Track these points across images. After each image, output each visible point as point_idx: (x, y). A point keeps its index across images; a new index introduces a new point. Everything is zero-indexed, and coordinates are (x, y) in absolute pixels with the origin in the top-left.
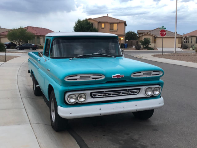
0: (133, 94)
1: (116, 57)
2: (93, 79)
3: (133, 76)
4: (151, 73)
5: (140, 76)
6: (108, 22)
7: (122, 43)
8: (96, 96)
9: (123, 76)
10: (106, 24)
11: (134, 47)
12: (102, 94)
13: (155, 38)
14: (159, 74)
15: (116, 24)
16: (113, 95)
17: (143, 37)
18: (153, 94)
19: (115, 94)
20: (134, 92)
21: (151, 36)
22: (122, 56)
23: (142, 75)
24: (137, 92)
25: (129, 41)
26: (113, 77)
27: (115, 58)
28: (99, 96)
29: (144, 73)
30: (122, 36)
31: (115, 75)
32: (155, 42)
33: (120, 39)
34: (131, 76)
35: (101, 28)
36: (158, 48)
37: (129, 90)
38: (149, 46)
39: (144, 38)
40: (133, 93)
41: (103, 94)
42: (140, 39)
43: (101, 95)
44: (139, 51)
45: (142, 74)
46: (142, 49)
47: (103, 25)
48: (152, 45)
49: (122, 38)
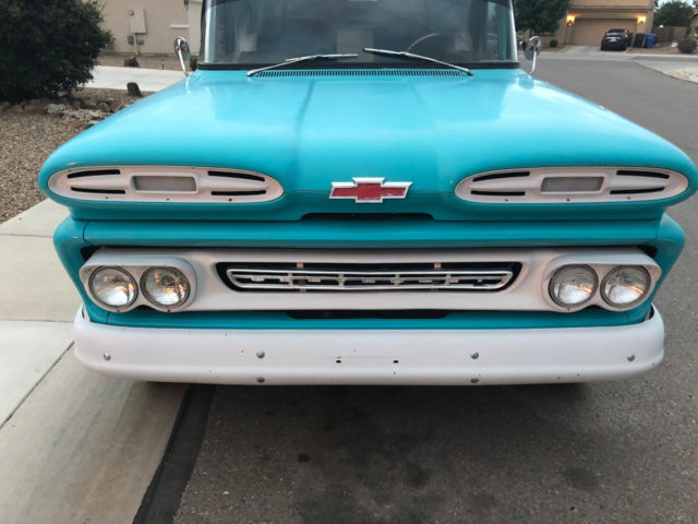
0: (471, 287)
1: (472, 71)
2: (214, 193)
3: (474, 192)
4: (601, 179)
5: (522, 194)
7: (638, 32)
8: (249, 281)
9: (399, 190)
11: (674, 45)
12: (286, 274)
14: (661, 189)
16: (346, 283)
18: (597, 300)
19: (360, 283)
20: (480, 279)
22: (513, 66)
23: (532, 190)
24: (498, 281)
25: (668, 28)
26: (339, 190)
27: (469, 74)
28: (267, 281)
29: (545, 180)
30: (642, 11)
31: (350, 185)
34: (453, 192)
37: (445, 266)
40: (475, 282)
41: (288, 278)
43: (282, 278)
45: (534, 181)
49: (642, 19)
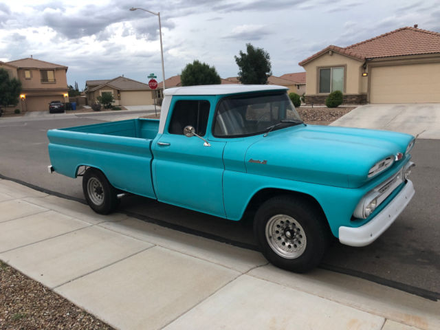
6: (36, 69)
7: (66, 102)
10: (34, 73)
13: (119, 91)
15: (52, 72)
17: (101, 92)
21: (112, 88)
30: (65, 91)
32: (119, 98)
33: (63, 96)
35: (24, 79)
36: (126, 107)
38: (112, 104)
39: (103, 93)
42: (96, 95)
44: (99, 112)
46: (103, 110)
47: (28, 74)
48: (116, 103)
49: (66, 95)
